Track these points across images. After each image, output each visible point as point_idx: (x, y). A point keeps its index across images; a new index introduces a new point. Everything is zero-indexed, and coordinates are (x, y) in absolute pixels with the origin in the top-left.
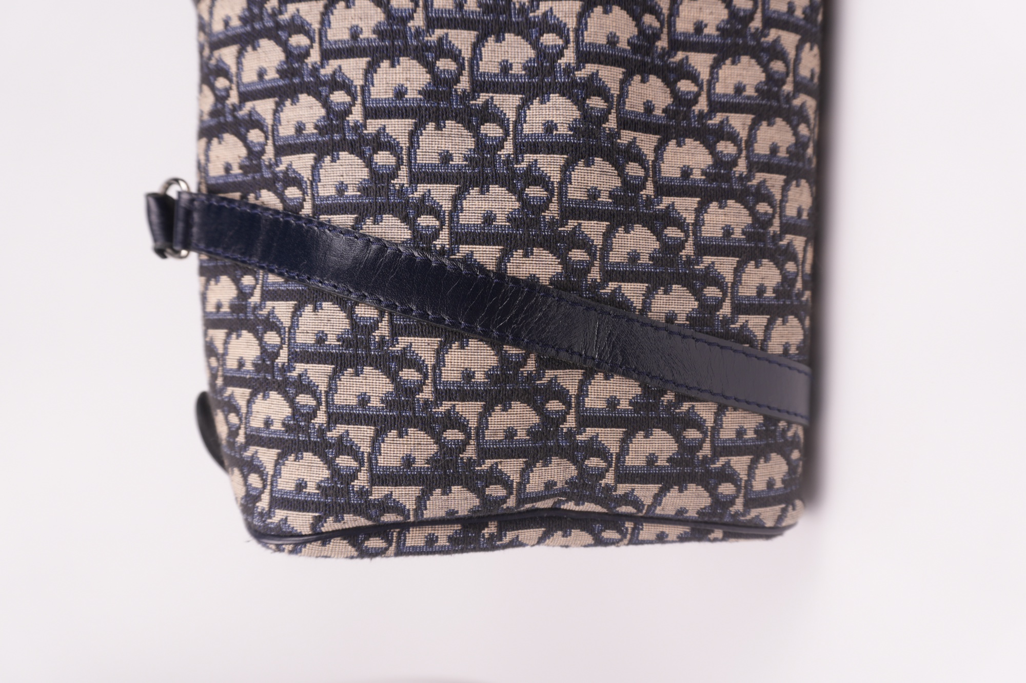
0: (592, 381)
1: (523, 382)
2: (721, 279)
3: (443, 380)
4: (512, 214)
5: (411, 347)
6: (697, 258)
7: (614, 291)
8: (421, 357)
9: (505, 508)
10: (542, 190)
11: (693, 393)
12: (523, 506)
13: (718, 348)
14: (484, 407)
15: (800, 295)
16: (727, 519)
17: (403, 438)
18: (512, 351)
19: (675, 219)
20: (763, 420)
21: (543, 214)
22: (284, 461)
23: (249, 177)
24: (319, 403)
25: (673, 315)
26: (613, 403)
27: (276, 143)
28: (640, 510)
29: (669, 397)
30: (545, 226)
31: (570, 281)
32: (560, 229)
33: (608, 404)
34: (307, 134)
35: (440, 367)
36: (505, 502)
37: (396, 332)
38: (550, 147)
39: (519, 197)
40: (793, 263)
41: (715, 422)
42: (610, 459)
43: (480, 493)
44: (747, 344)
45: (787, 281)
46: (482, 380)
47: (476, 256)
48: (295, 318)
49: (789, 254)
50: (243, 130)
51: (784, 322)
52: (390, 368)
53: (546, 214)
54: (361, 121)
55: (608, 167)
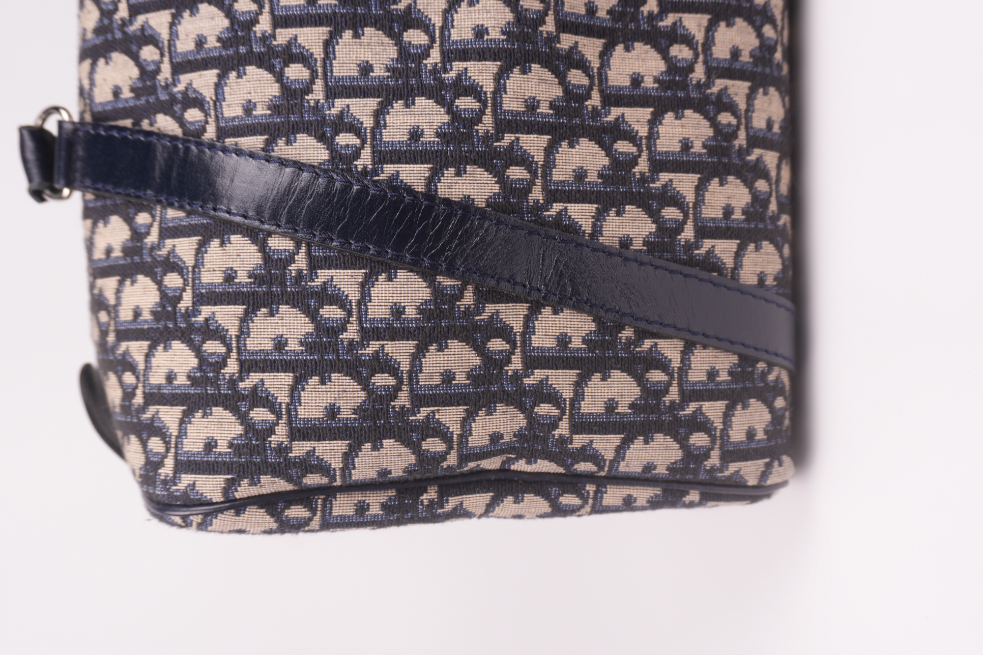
0: (540, 316)
1: (460, 318)
2: (681, 198)
3: (369, 316)
4: (441, 128)
5: (332, 281)
6: (652, 175)
7: (559, 213)
8: (344, 292)
9: (445, 467)
10: (473, 101)
11: (655, 328)
12: (466, 466)
13: (680, 276)
14: (417, 347)
15: (775, 218)
16: (702, 476)
17: (325, 385)
18: (446, 282)
19: (625, 132)
20: (738, 360)
21: (476, 127)
22: (190, 418)
23: (143, 101)
24: (229, 350)
25: (627, 240)
26: (563, 341)
27: (174, 61)
28: (601, 468)
29: (627, 333)
30: (478, 141)
31: (510, 202)
32: (495, 144)
33: (558, 342)
34: (209, 48)
35: (365, 302)
36: (445, 459)
37: (314, 264)
38: (482, 53)
39: (448, 109)
40: (764, 181)
41: (682, 361)
42: (563, 406)
43: (415, 447)
44: (715, 272)
45: (759, 202)
46: (414, 316)
47: (402, 176)
48: (200, 255)
49: (759, 171)
50: (134, 48)
51: (758, 248)
52: (309, 306)
53: (479, 128)
54: (270, 32)
55: (547, 75)
